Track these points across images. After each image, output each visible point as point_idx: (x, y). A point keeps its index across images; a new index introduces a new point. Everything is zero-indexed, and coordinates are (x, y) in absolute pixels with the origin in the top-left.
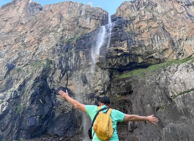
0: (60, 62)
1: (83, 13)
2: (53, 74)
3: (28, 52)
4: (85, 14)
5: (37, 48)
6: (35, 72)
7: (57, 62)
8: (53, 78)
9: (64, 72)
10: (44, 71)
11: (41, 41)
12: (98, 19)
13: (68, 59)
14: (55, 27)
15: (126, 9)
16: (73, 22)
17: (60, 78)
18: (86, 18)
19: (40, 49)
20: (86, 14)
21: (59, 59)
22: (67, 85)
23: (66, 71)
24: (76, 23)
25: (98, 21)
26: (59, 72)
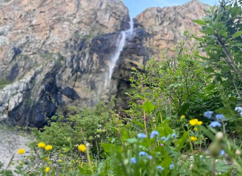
0: (72, 60)
1: (104, 7)
2: (63, 71)
3: (37, 38)
4: (105, 8)
5: (48, 36)
6: (46, 66)
7: (69, 59)
8: (62, 76)
9: (74, 72)
10: (55, 67)
11: (53, 29)
12: (118, 19)
13: (80, 59)
14: (71, 16)
15: (150, 18)
16: (91, 15)
17: (69, 78)
18: (106, 13)
19: (52, 39)
20: (107, 8)
21: (71, 57)
22: (74, 86)
23: (76, 71)
24: (94, 17)
25: (118, 21)
26: (69, 70)
